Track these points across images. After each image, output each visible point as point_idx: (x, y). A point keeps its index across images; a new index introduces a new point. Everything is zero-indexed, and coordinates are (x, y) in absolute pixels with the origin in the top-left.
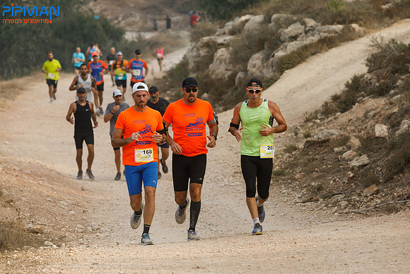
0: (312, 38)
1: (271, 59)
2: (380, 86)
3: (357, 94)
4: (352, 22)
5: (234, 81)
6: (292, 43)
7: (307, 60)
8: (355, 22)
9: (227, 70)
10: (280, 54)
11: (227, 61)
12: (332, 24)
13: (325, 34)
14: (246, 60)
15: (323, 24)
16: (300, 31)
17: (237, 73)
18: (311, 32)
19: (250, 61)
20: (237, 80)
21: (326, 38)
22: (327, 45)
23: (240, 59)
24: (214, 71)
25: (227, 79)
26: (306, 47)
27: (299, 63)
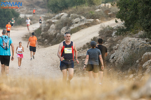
0: (83, 23)
1: (69, 29)
4: (97, 18)
5: (56, 36)
6: (76, 24)
7: (80, 30)
8: (98, 18)
9: (54, 32)
10: (71, 28)
11: (54, 29)
12: (90, 19)
13: (87, 22)
14: (60, 29)
15: (87, 19)
16: (79, 21)
17: (57, 33)
18: (83, 21)
19: (62, 30)
20: (57, 36)
22: (87, 26)
23: (58, 28)
24: (50, 32)
25: (54, 35)
26: (80, 26)
27: (77, 31)
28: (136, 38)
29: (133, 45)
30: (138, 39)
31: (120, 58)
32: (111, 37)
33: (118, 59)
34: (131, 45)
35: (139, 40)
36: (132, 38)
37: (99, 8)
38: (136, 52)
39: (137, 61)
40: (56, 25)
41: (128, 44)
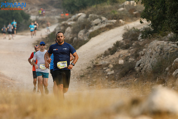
0: (103, 25)
1: (87, 33)
2: (126, 45)
3: (117, 48)
5: (73, 41)
6: (95, 27)
7: (101, 34)
8: (121, 19)
9: (70, 36)
10: (90, 31)
11: (71, 33)
12: (112, 19)
14: (77, 33)
15: (108, 20)
16: (99, 22)
17: (74, 38)
18: (103, 23)
19: (79, 33)
21: (109, 25)
22: (109, 28)
23: (75, 32)
25: (70, 40)
26: (100, 29)
27: (97, 35)
28: (165, 41)
29: (161, 49)
30: (168, 42)
31: (147, 65)
32: (137, 41)
33: (145, 67)
34: (160, 50)
35: (169, 44)
36: (161, 41)
37: (123, 7)
38: (166, 58)
39: (167, 69)
40: (72, 28)
41: (156, 49)
